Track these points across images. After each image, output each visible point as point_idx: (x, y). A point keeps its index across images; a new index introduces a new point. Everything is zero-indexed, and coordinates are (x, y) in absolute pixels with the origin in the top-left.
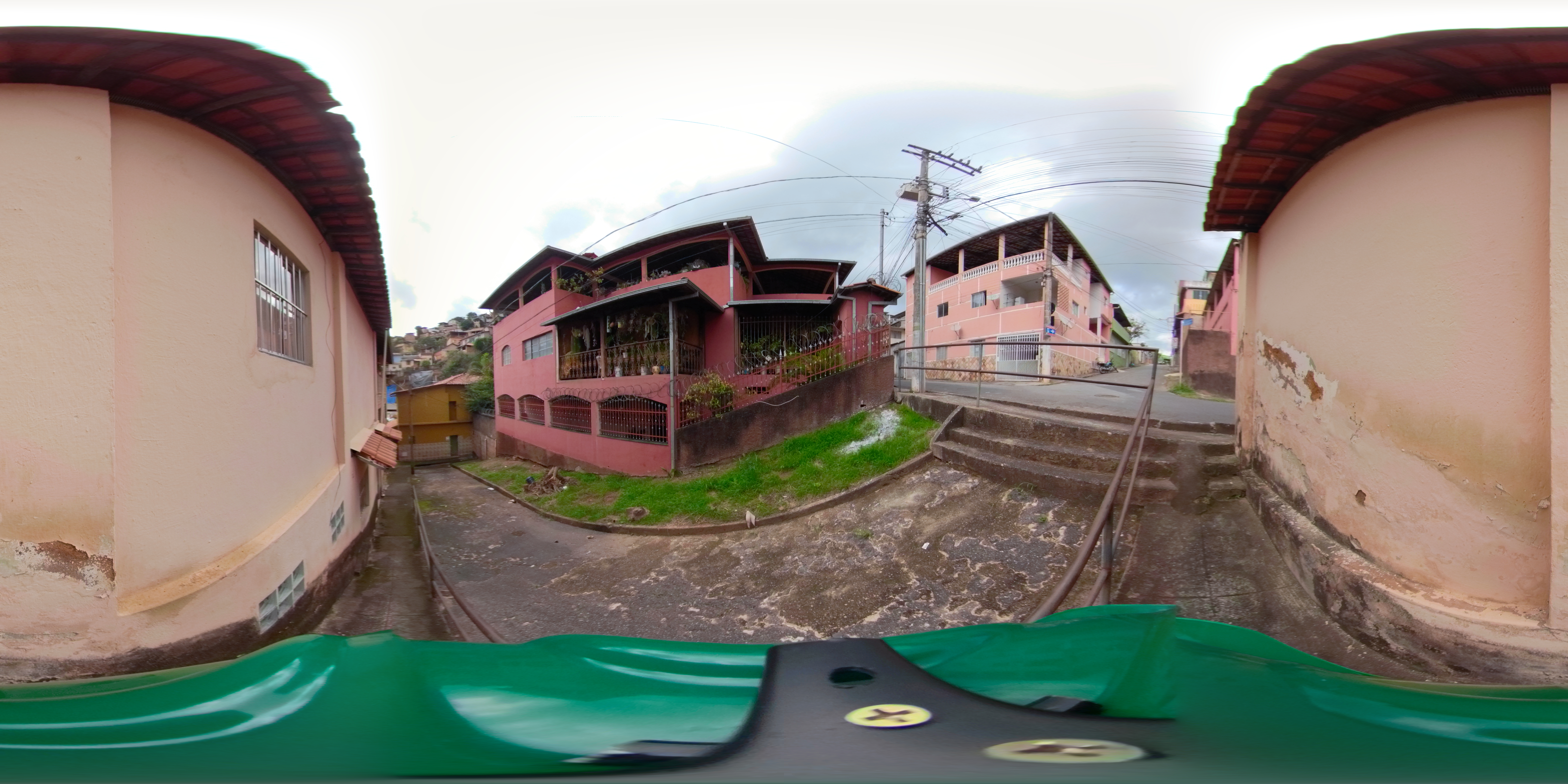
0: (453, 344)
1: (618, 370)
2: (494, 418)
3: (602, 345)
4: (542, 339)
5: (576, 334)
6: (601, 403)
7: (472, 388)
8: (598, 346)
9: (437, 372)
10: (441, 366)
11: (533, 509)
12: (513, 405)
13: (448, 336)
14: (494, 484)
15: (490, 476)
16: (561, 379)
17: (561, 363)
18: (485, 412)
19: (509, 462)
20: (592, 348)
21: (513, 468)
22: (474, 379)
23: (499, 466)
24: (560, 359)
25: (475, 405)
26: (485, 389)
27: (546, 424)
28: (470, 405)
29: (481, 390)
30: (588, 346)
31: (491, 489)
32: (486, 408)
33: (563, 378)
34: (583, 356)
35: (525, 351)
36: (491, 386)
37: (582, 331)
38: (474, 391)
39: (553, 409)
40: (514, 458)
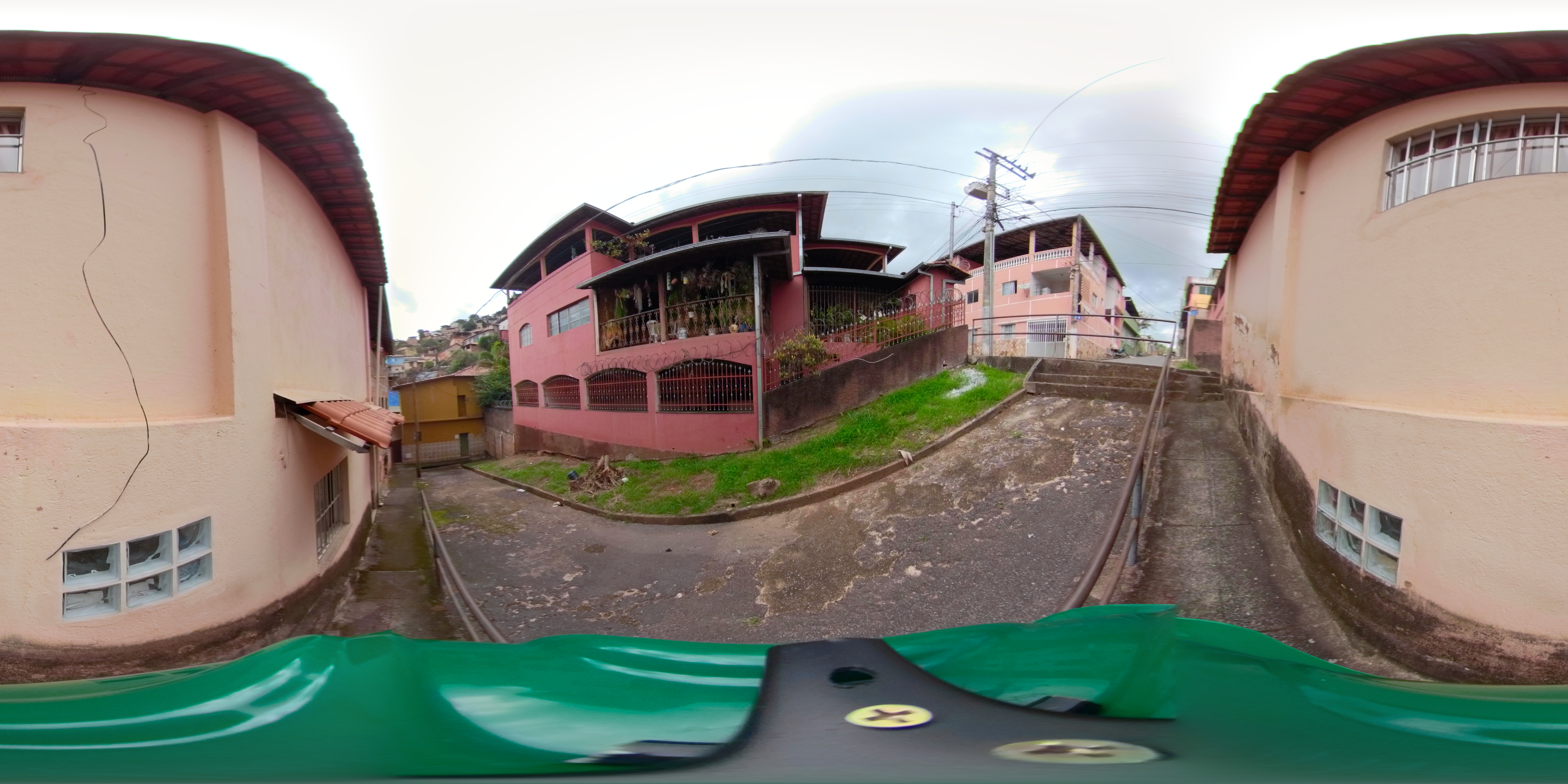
0: (456, 344)
1: (683, 331)
2: (511, 410)
3: (660, 306)
4: (573, 309)
5: (623, 294)
6: (661, 373)
7: (483, 379)
8: (656, 305)
12: (537, 391)
13: (450, 337)
14: (523, 484)
15: (516, 475)
16: (603, 350)
17: (601, 332)
18: (499, 404)
19: (535, 458)
20: (645, 310)
21: (542, 464)
22: (484, 371)
23: (521, 463)
24: (600, 327)
25: (487, 398)
26: (497, 379)
27: (582, 407)
28: (481, 399)
29: (495, 381)
30: (640, 308)
31: (521, 490)
32: (500, 400)
33: (607, 348)
34: (634, 320)
35: (549, 326)
36: (506, 374)
37: (630, 289)
38: (485, 381)
39: (590, 389)
40: (539, 453)
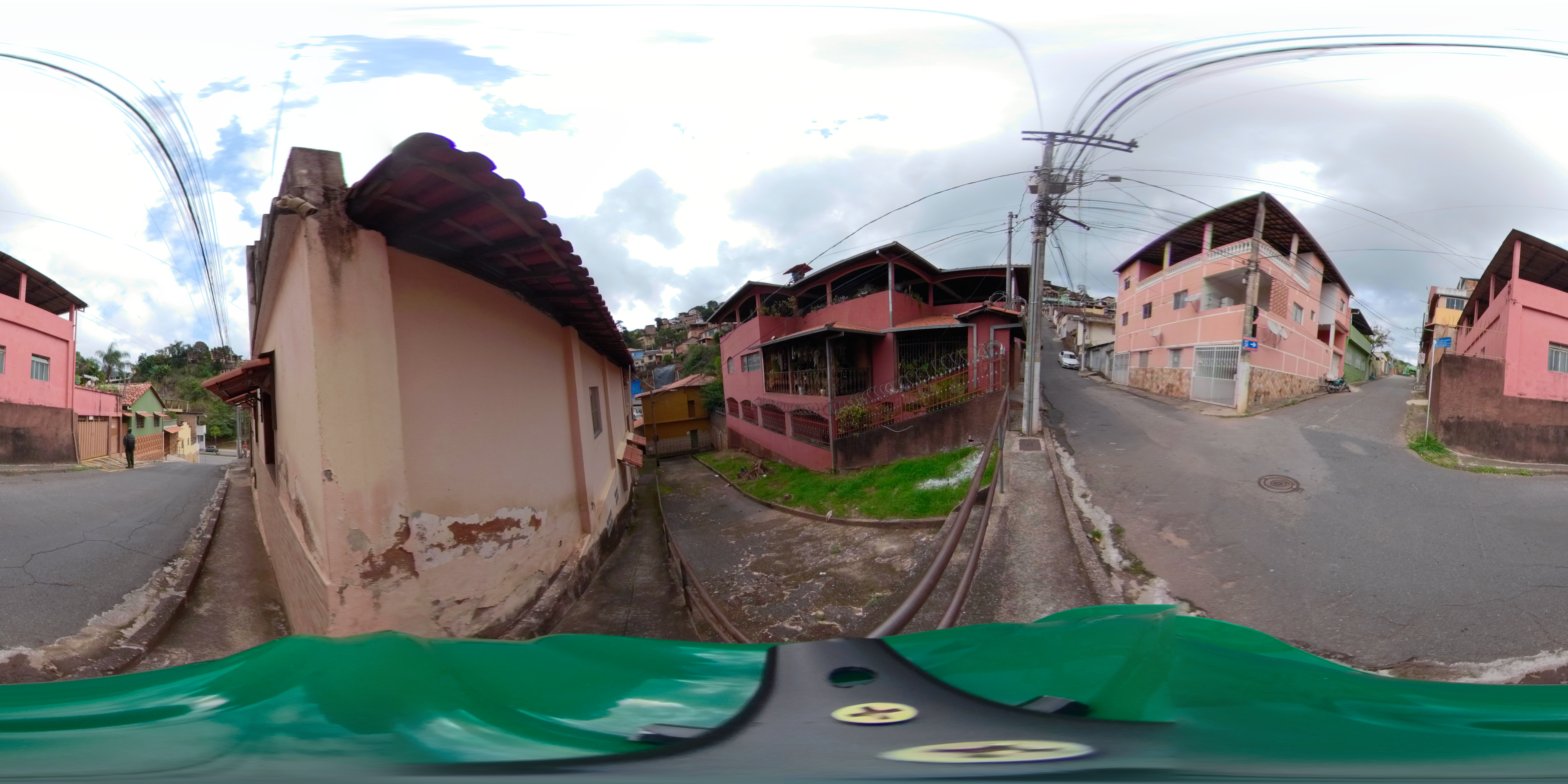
0: (692, 337)
1: (800, 389)
2: (724, 416)
3: (789, 369)
4: (754, 356)
5: (773, 358)
6: (792, 413)
7: (706, 389)
8: (787, 369)
9: (679, 365)
10: (682, 359)
11: (739, 491)
12: (737, 407)
13: (688, 328)
14: (719, 472)
15: (718, 465)
16: (767, 391)
17: (767, 378)
18: (718, 410)
19: (735, 453)
20: (784, 370)
21: (736, 459)
22: (710, 379)
23: (727, 457)
24: (765, 375)
25: (709, 404)
26: (717, 390)
27: (759, 424)
28: (706, 404)
29: (714, 390)
30: (782, 369)
31: (717, 476)
32: (718, 407)
33: (768, 390)
34: (779, 376)
35: (743, 364)
36: (720, 387)
37: (777, 356)
38: (708, 391)
39: (763, 414)
40: (740, 450)
